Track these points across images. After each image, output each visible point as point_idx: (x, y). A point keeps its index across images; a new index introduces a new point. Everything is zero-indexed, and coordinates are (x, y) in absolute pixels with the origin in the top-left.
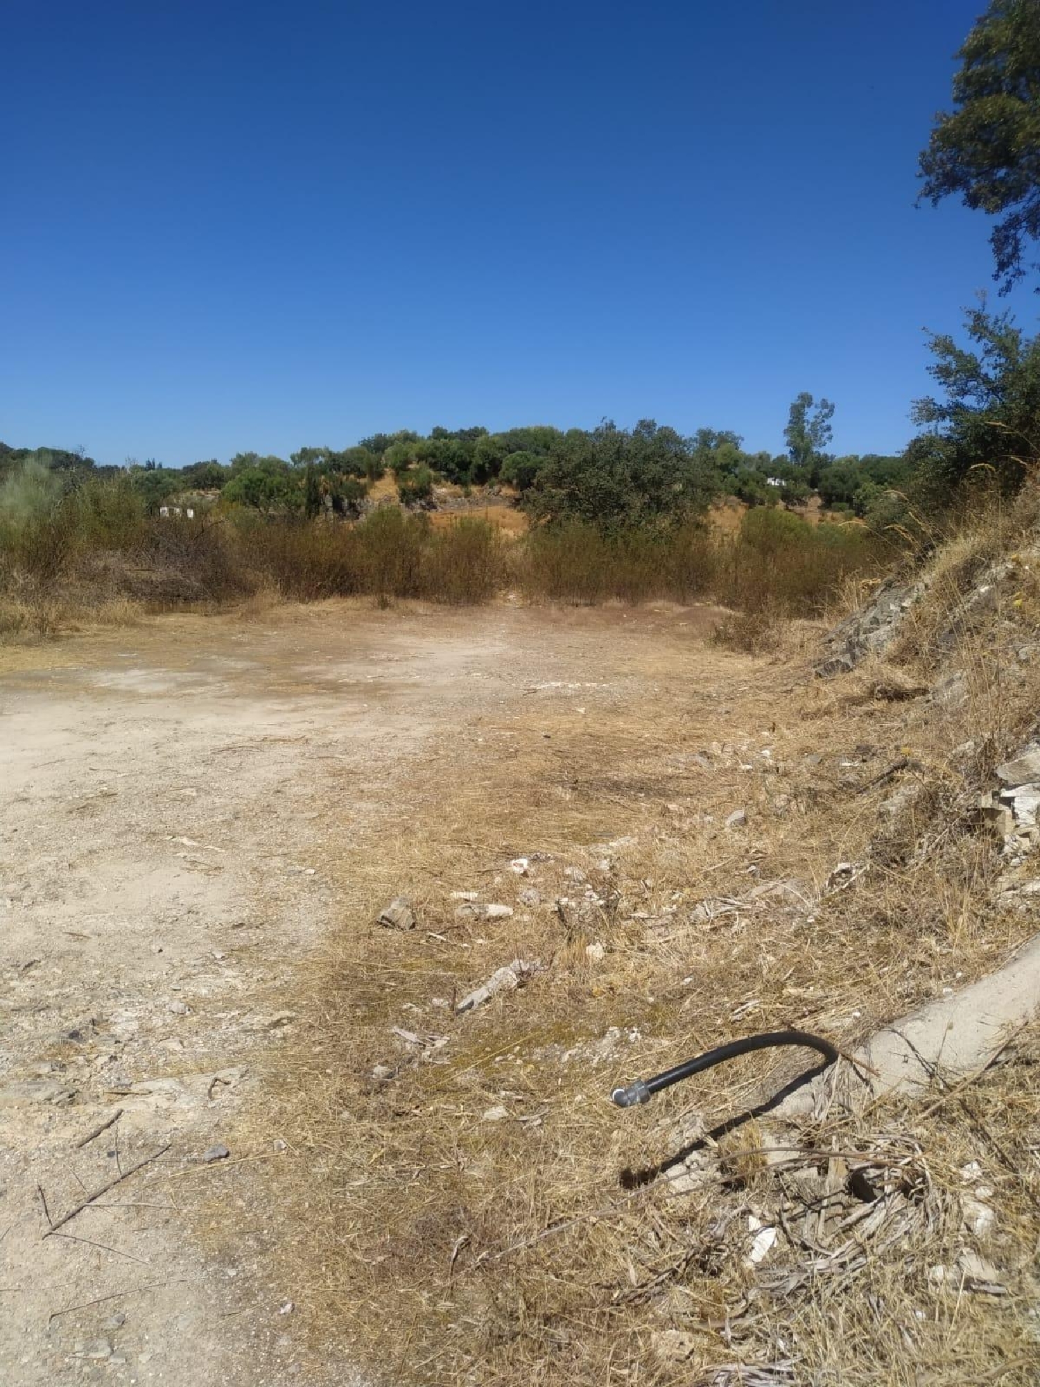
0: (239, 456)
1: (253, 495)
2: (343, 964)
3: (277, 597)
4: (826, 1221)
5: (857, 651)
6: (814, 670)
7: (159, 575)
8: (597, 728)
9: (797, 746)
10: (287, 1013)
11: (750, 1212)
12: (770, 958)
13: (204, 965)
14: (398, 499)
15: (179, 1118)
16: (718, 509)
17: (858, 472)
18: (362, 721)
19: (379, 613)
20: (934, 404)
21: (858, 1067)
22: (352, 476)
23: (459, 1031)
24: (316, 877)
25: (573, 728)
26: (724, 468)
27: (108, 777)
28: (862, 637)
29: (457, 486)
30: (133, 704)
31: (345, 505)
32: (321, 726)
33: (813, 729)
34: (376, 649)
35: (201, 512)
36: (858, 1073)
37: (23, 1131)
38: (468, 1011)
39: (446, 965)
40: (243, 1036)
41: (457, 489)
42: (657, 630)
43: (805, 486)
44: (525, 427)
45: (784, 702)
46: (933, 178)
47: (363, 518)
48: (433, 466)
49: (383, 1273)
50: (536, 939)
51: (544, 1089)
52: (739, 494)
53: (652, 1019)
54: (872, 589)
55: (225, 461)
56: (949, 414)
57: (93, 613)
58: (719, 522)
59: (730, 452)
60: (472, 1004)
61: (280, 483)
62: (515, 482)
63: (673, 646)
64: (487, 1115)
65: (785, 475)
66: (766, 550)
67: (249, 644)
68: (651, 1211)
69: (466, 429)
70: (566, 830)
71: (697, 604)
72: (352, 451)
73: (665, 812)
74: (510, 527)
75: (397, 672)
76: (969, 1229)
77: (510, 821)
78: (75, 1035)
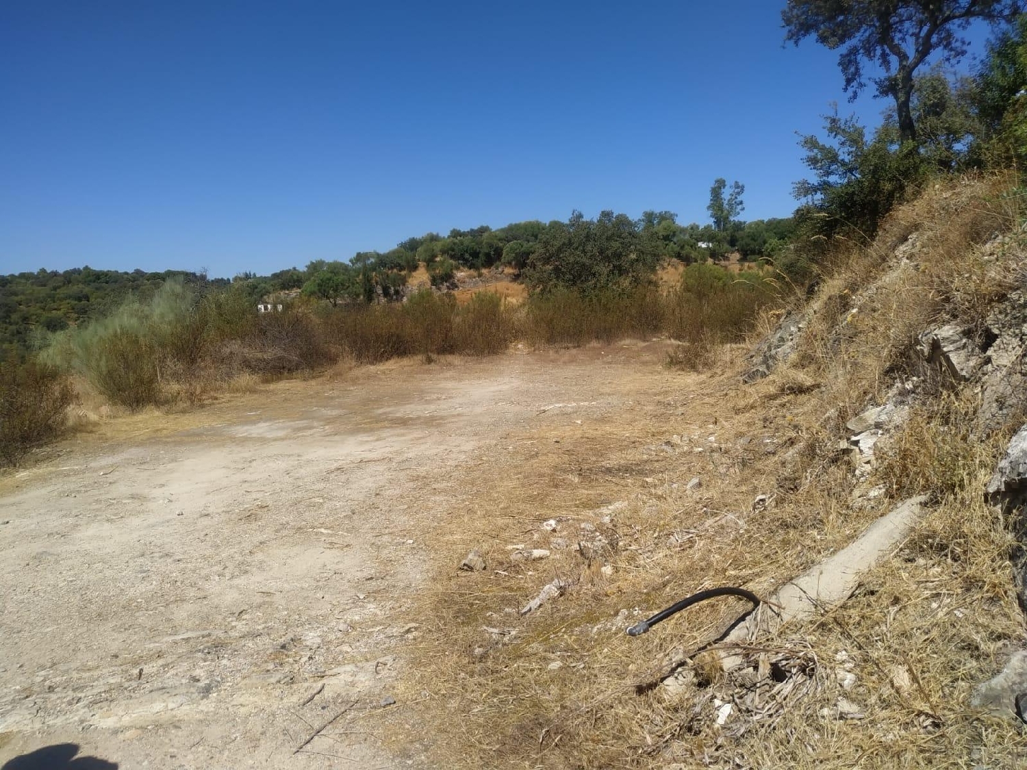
0: (312, 263)
1: (325, 291)
2: (443, 594)
3: (354, 363)
4: (760, 695)
5: (770, 362)
6: (741, 379)
7: (270, 354)
8: (591, 433)
9: (733, 432)
10: (414, 625)
11: (715, 697)
12: (717, 556)
13: (353, 603)
14: (429, 283)
15: (360, 686)
16: (664, 268)
17: (764, 233)
18: (426, 443)
19: (427, 367)
20: (808, 184)
21: (773, 607)
22: (395, 270)
23: (525, 624)
24: (415, 545)
25: (574, 435)
26: (667, 238)
27: (259, 495)
28: (773, 352)
29: (472, 270)
30: (265, 446)
31: (393, 292)
32: (399, 448)
33: (743, 419)
34: (428, 393)
35: (288, 306)
36: (773, 611)
37: (267, 700)
38: (529, 613)
39: (510, 589)
40: (388, 640)
41: (472, 272)
42: (627, 362)
43: (726, 246)
44: (517, 222)
45: (722, 403)
46: (792, 27)
47: (405, 299)
48: (452, 257)
49: (500, 753)
50: (567, 568)
51: (583, 648)
52: (679, 256)
53: (647, 601)
54: (778, 317)
55: (302, 268)
56: (818, 189)
57: (225, 386)
58: (665, 278)
59: (669, 227)
60: (530, 610)
61: (343, 280)
62: (513, 263)
63: (640, 371)
64: (550, 667)
65: (711, 238)
66: (701, 295)
67: (339, 397)
68: (655, 705)
69: (476, 228)
70: (578, 502)
71: (654, 339)
72: (394, 252)
73: (644, 485)
74: (513, 296)
75: (445, 407)
76: (841, 686)
77: (539, 499)
78: (283, 647)
